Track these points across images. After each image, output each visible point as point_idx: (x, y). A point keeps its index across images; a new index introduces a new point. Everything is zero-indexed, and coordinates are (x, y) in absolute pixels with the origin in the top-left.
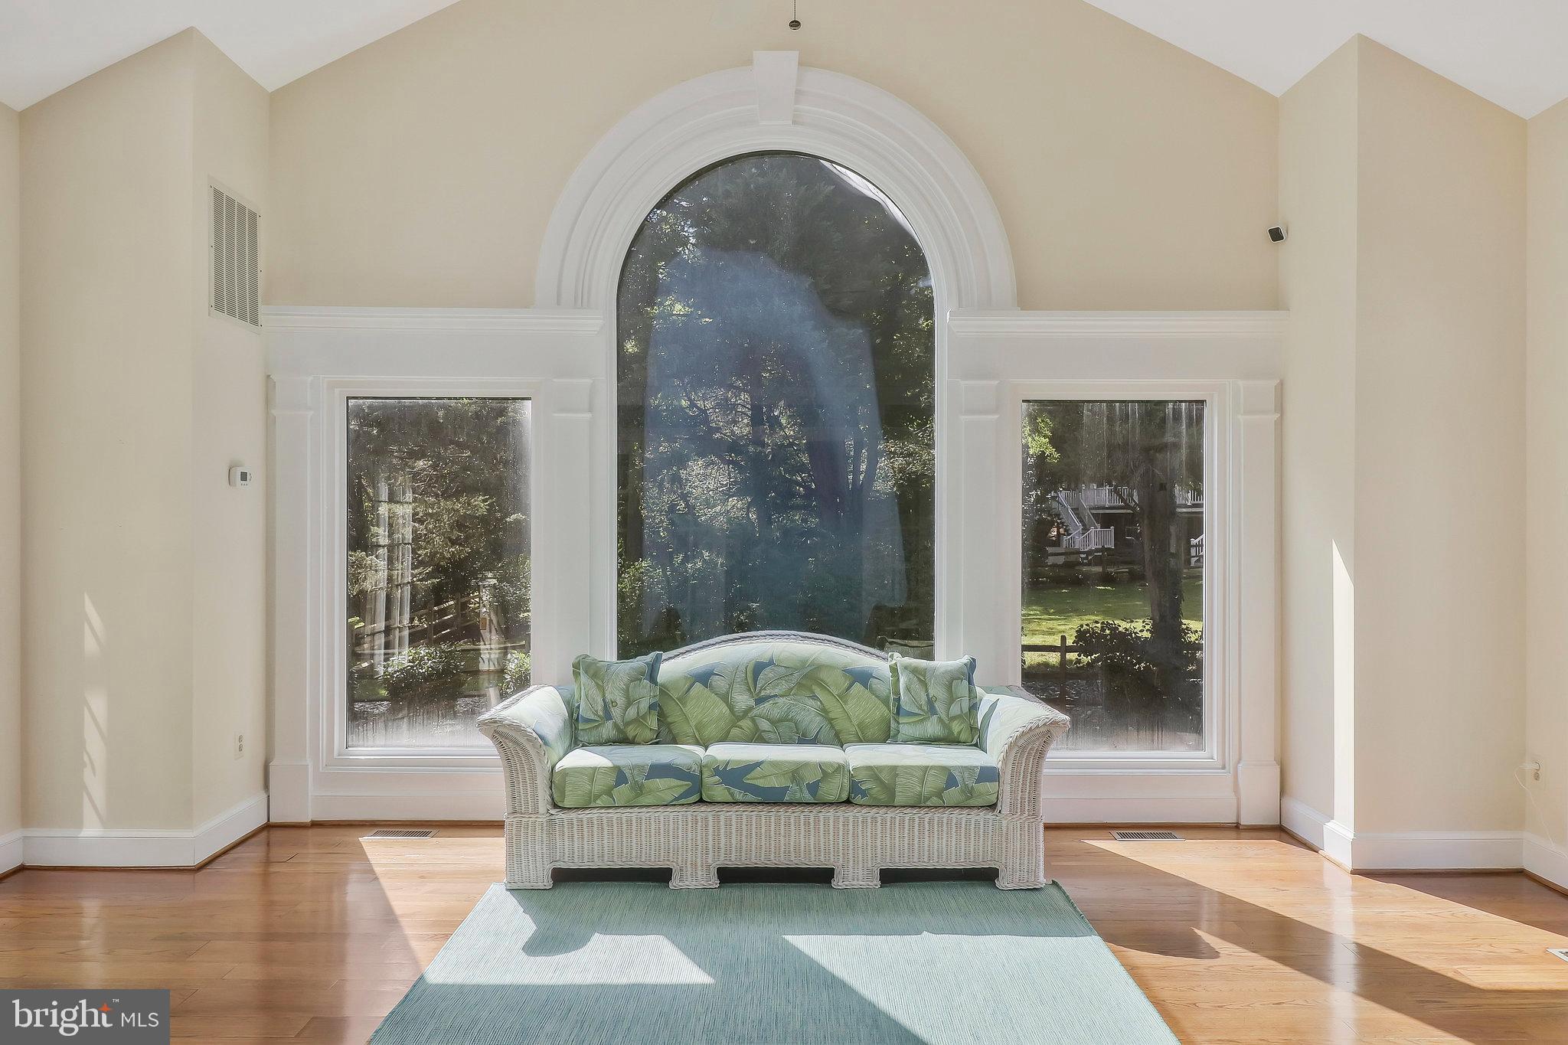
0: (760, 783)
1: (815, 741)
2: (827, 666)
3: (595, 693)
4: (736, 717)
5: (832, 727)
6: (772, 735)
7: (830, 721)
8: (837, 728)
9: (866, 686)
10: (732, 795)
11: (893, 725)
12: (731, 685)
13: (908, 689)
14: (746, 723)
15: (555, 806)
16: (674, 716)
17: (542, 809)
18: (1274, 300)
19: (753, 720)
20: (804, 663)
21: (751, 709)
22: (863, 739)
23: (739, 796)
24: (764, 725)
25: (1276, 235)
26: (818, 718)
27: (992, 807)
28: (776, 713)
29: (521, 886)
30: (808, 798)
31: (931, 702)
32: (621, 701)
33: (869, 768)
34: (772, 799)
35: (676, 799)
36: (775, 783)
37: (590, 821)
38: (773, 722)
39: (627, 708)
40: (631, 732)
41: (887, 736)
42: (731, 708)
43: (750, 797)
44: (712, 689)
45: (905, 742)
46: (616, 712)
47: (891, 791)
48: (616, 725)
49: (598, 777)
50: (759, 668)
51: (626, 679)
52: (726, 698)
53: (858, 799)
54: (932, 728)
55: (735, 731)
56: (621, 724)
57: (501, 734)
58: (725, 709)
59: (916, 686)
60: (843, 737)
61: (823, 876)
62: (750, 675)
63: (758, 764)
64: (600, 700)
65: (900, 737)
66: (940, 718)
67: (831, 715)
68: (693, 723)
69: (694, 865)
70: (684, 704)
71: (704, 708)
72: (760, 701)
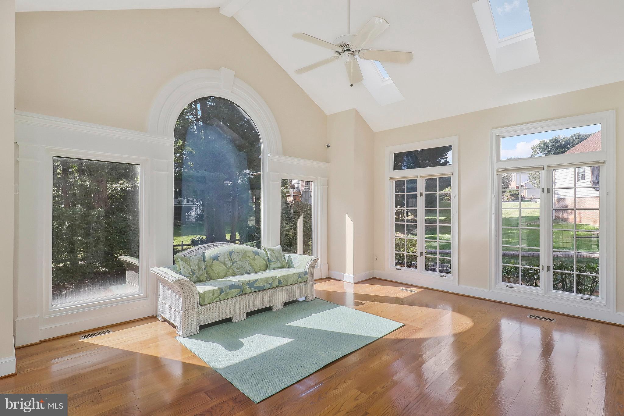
0: (258, 285)
1: (249, 273)
2: (248, 251)
3: (187, 267)
4: (228, 269)
5: (253, 268)
6: (238, 273)
7: (252, 266)
8: (254, 268)
9: (258, 255)
10: (251, 290)
11: (268, 265)
12: (224, 259)
13: (271, 255)
14: (231, 270)
15: (201, 305)
16: (210, 271)
17: (196, 307)
18: (327, 160)
19: (233, 269)
20: (241, 250)
21: (231, 266)
22: (261, 270)
23: (253, 290)
24: (236, 270)
25: (328, 146)
26: (249, 266)
27: (306, 282)
28: (238, 266)
29: (189, 335)
30: (270, 287)
31: (277, 258)
32: (196, 268)
33: (282, 276)
34: (261, 290)
35: (237, 294)
36: (262, 285)
37: (210, 308)
38: (238, 269)
39: (199, 271)
40: (201, 278)
41: (267, 268)
42: (226, 266)
43: (256, 290)
44: (220, 261)
45: (273, 269)
46: (196, 272)
47: (287, 281)
48: (197, 276)
49: (215, 292)
50: (231, 253)
51: (197, 261)
52: (224, 263)
53: (281, 285)
54: (279, 264)
55: (228, 273)
56: (198, 276)
57: (182, 284)
58: (224, 267)
59: (273, 254)
60: (256, 270)
61: (269, 309)
62: (229, 256)
63: (257, 280)
64: (190, 269)
65: (271, 268)
66: (280, 262)
67: (252, 265)
68: (216, 273)
69: (240, 314)
70: (212, 267)
71: (218, 268)
72: (233, 263)
